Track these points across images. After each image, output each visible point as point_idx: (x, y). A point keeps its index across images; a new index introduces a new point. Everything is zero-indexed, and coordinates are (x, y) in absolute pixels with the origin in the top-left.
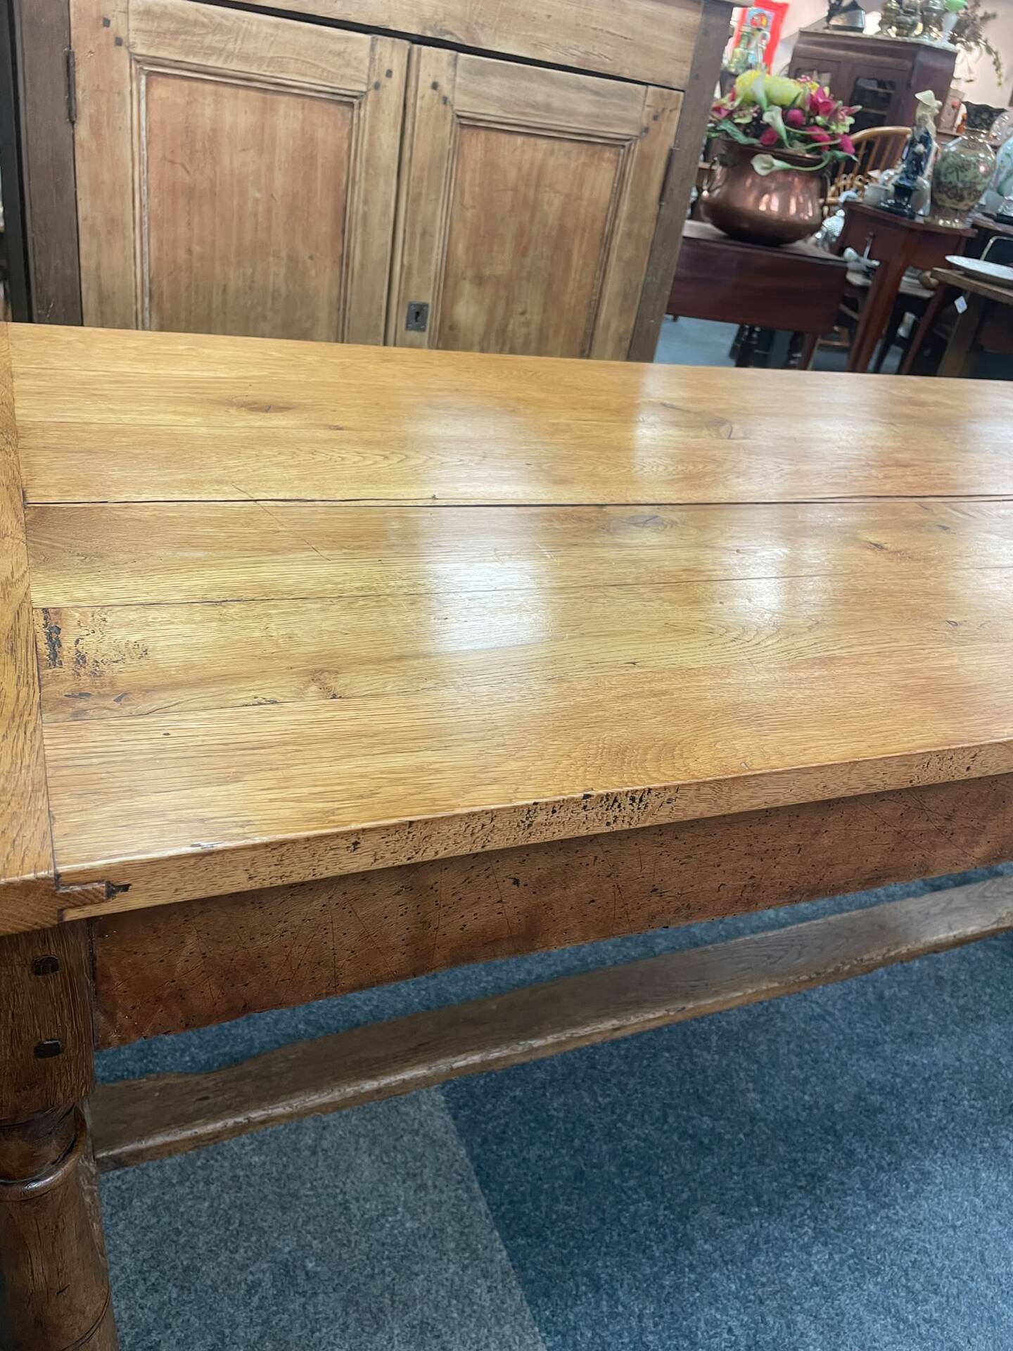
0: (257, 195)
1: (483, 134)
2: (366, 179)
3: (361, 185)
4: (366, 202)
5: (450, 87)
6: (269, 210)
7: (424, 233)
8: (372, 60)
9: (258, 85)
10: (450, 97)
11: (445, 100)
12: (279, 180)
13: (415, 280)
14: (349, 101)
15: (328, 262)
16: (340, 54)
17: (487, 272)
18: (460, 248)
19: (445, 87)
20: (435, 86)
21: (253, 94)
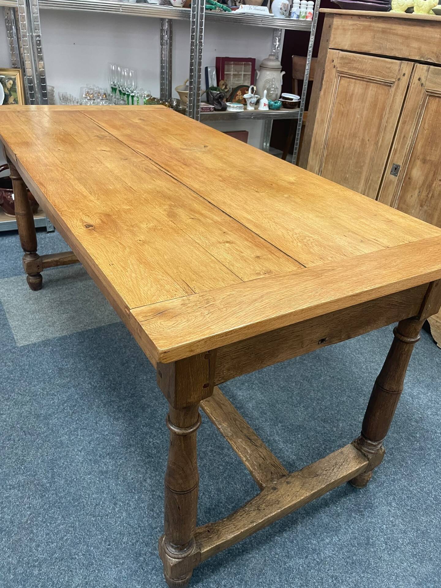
0: (358, 116)
1: (437, 99)
2: (389, 114)
3: (387, 116)
4: (387, 122)
5: (425, 79)
6: (360, 122)
7: (404, 137)
8: (399, 70)
9: (365, 79)
10: (424, 84)
11: (422, 84)
12: (365, 112)
13: (397, 155)
14: (389, 85)
15: (373, 143)
16: (389, 68)
17: (428, 158)
18: (419, 147)
19: (423, 80)
20: (419, 79)
21: (365, 82)
